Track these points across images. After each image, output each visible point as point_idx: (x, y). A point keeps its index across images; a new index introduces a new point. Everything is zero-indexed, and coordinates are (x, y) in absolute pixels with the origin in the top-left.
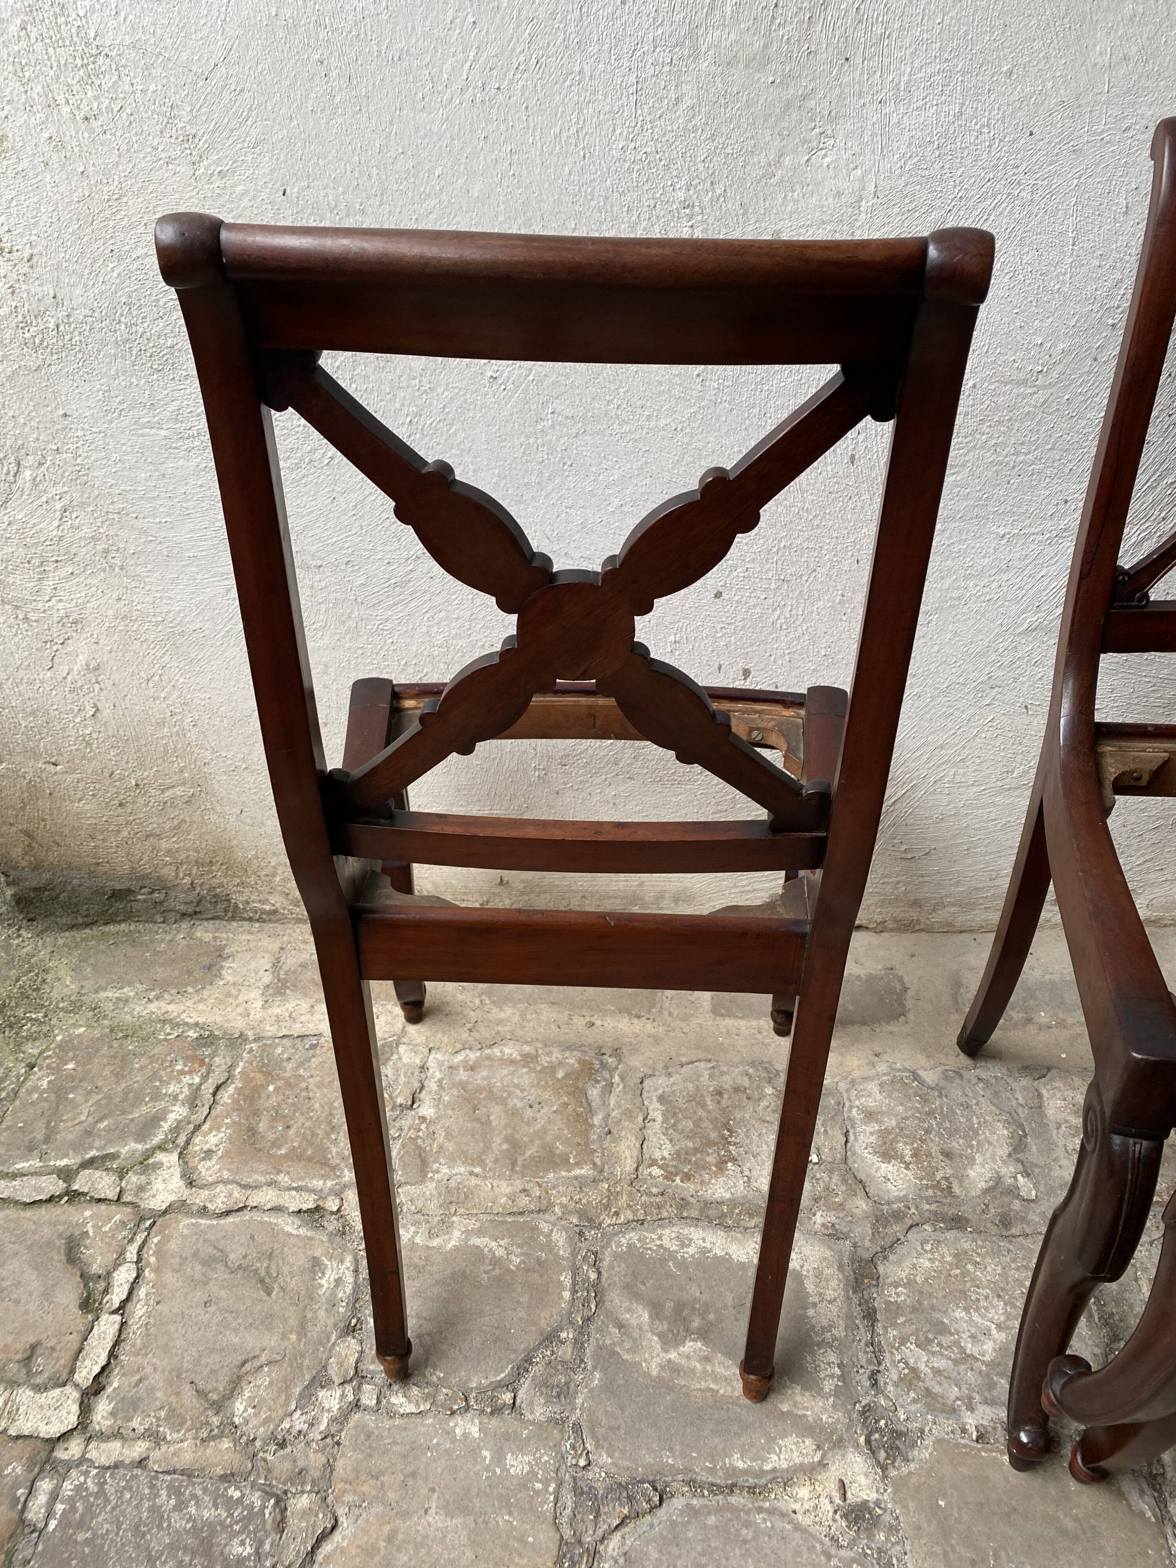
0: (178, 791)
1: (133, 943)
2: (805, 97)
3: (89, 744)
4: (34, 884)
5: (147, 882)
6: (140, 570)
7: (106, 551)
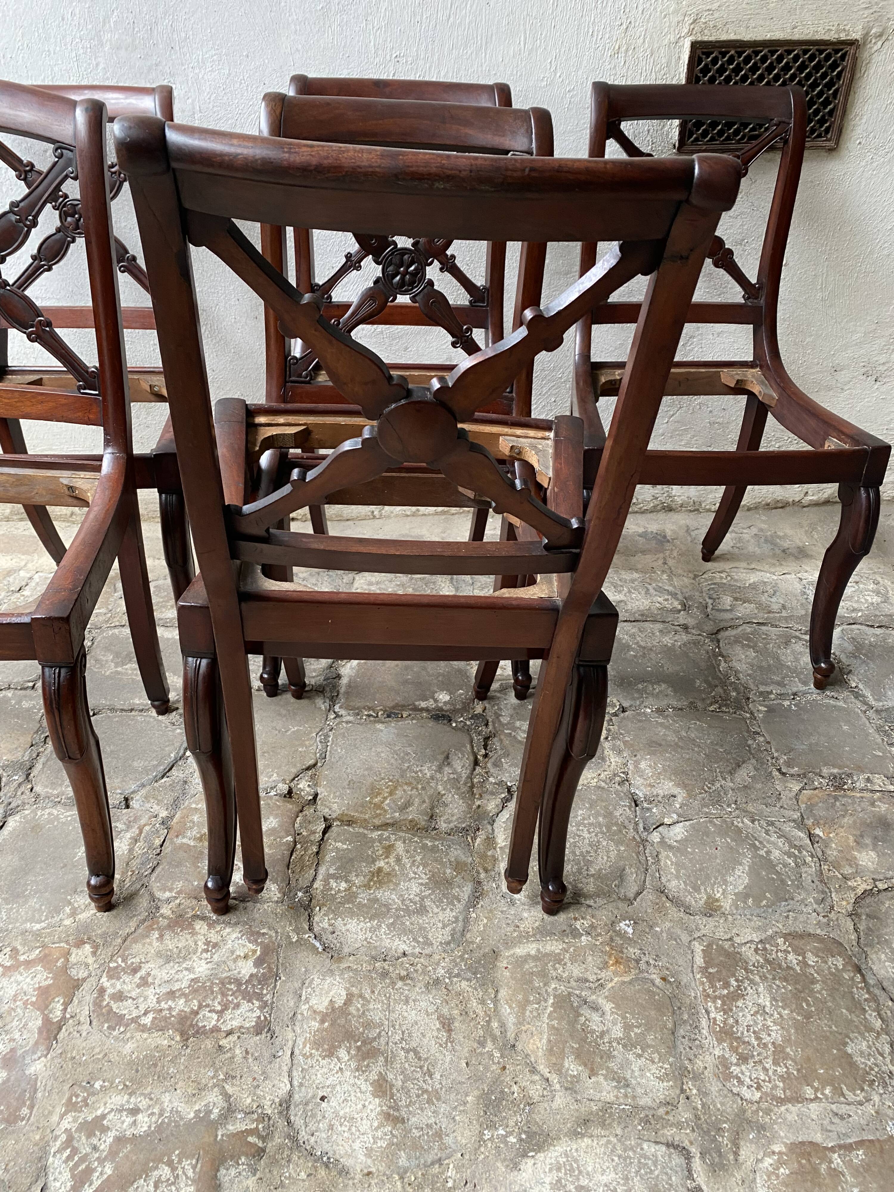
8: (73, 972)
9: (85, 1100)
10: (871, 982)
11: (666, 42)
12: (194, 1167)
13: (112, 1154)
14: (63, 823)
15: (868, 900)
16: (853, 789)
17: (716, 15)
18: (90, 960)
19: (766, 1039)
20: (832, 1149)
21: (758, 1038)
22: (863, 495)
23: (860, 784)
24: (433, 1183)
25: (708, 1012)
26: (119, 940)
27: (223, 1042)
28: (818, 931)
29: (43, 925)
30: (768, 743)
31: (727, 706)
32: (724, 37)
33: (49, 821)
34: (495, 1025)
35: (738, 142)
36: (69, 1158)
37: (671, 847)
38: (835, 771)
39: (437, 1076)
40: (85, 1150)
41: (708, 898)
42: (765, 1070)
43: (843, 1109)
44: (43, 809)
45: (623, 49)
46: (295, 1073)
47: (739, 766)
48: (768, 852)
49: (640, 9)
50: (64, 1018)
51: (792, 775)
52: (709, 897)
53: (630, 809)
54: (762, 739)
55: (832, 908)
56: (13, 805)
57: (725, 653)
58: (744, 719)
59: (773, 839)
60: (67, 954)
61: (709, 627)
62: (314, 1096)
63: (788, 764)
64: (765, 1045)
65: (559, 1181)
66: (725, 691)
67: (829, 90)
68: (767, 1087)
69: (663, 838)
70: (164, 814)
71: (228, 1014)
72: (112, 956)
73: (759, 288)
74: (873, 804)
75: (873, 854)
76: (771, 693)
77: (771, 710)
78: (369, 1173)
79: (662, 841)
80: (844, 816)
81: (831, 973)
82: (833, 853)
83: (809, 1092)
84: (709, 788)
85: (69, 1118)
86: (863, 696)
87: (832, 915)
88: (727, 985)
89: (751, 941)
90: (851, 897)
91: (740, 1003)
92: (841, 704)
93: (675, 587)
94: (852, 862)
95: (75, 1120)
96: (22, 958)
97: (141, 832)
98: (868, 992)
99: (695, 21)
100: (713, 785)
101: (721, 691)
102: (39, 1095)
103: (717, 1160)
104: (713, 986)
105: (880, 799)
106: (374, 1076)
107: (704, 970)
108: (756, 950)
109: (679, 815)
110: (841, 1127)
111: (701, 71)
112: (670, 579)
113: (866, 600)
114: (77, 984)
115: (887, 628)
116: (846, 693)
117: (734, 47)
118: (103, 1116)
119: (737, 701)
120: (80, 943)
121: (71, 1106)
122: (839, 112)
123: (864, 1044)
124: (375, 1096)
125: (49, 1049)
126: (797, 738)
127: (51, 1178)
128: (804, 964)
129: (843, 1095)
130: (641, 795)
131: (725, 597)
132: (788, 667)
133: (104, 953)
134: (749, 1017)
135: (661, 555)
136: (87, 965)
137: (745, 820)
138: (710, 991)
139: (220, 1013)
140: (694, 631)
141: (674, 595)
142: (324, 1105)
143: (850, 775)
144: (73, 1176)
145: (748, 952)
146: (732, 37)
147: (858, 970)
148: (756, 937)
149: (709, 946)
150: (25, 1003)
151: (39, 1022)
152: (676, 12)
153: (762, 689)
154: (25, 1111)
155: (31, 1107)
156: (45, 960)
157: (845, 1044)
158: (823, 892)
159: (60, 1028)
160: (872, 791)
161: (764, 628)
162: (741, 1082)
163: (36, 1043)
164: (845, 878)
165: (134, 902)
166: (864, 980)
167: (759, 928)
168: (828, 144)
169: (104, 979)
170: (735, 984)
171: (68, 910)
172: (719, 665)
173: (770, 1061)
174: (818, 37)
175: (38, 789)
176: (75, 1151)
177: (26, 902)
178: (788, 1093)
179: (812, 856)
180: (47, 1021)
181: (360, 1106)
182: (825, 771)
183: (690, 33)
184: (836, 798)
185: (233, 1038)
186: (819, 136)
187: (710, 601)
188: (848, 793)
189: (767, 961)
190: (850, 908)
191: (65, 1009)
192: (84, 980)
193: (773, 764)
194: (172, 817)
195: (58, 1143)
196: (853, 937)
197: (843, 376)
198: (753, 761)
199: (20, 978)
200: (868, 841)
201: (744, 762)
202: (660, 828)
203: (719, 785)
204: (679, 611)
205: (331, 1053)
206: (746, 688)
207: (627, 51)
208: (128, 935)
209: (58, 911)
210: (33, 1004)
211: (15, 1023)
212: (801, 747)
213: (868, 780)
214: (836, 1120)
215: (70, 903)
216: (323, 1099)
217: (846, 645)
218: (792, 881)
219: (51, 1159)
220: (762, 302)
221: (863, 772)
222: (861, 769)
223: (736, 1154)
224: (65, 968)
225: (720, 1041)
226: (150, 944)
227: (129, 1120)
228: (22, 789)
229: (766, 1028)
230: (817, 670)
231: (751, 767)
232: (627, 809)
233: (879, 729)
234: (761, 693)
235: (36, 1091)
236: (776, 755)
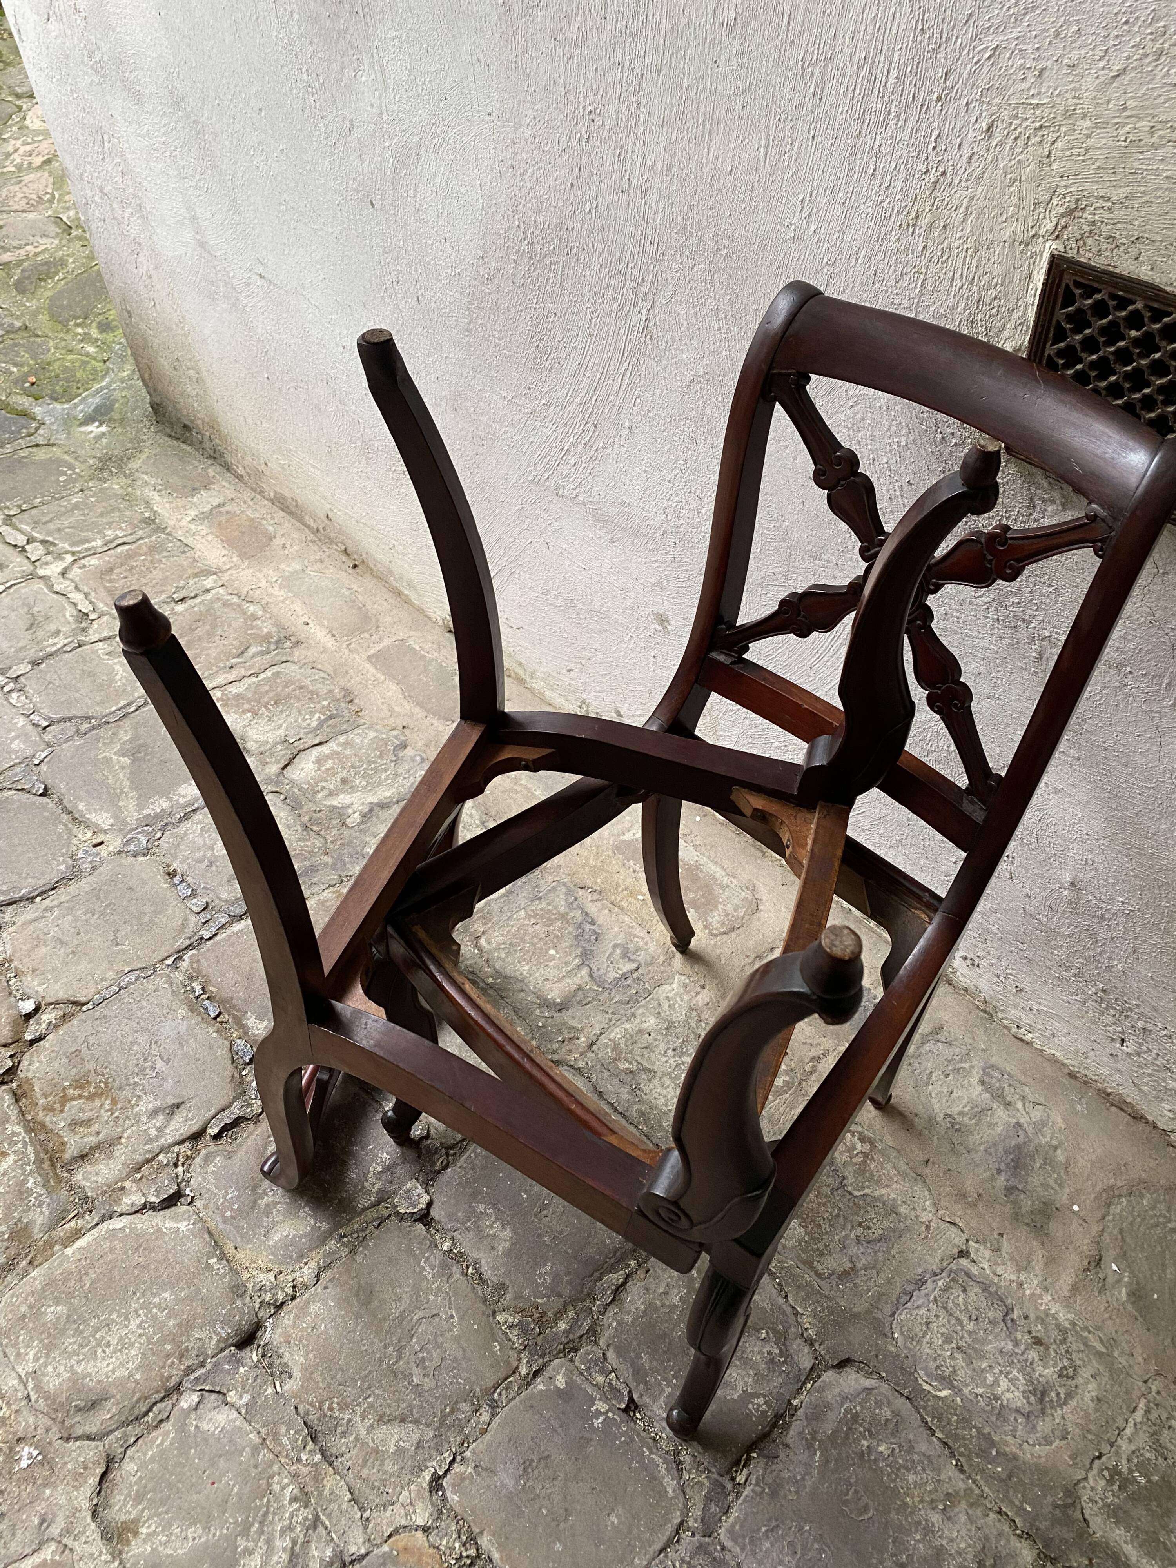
5: (194, 425)
11: (1007, 234)
17: (1119, 214)
30: (483, 1431)
31: (525, 1332)
32: (1126, 267)
38: (498, 1554)
41: (133, 1522)
45: (925, 221)
47: (403, 1420)
49: (966, 151)
51: (442, 1500)
52: (136, 1521)
53: (218, 1341)
54: (485, 1418)
58: (514, 1371)
59: (278, 1543)
63: (462, 1482)
76: (609, 1373)
77: (567, 1394)
84: (331, 1409)
86: (725, 1509)
92: (671, 1485)
99: (1070, 212)
100: (341, 1409)
101: (556, 1307)
111: (1069, 318)
113: (996, 1383)
116: (708, 1478)
117: (1145, 298)
119: (554, 1338)
146: (1144, 273)
152: (1036, 180)
153: (611, 1355)
172: (613, 1271)
182: (487, 1540)
183: (1055, 235)
193: (445, 1461)
201: (417, 1422)
203: (347, 1417)
206: (595, 1333)
207: (931, 226)
231: (416, 1437)
232: (215, 1338)
234: (598, 1361)
236: (468, 1454)
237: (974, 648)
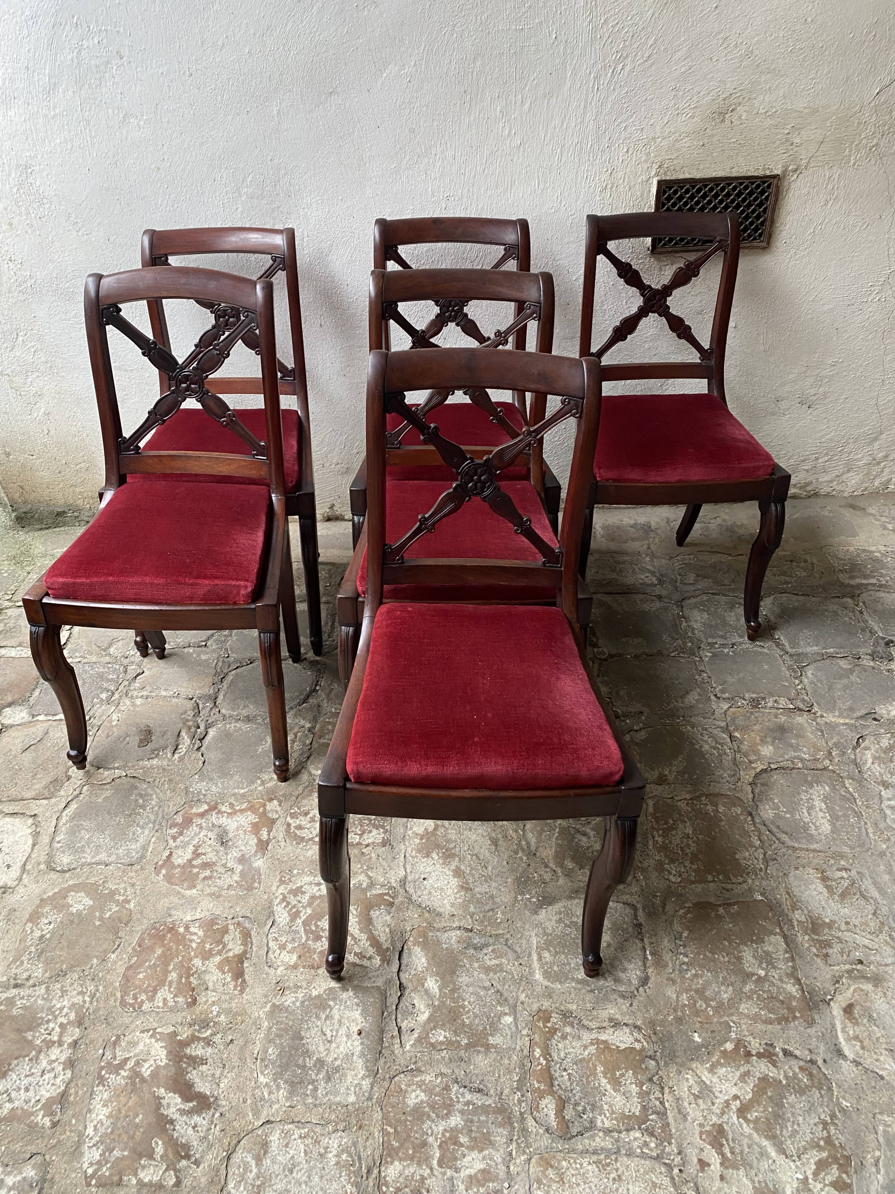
0: (82, 465)
1: (67, 534)
2: (278, 207)
3: (46, 446)
4: (24, 510)
5: (71, 508)
6: (64, 374)
7: (51, 367)
8: (270, 815)
9: (289, 879)
10: (758, 821)
11: (640, 180)
12: (356, 910)
13: (310, 904)
14: (246, 732)
15: (764, 775)
16: (765, 707)
17: (675, 162)
18: (279, 809)
19: (687, 851)
20: (720, 906)
21: (682, 850)
22: (774, 508)
23: (770, 704)
24: (489, 920)
25: (653, 837)
26: (294, 798)
27: (364, 850)
28: (728, 793)
29: (246, 790)
30: (710, 677)
31: (683, 652)
32: (681, 176)
33: (236, 731)
34: (524, 843)
35: (695, 245)
36: (285, 907)
37: (637, 744)
38: (754, 696)
39: (490, 868)
40: (294, 902)
41: (659, 774)
42: (685, 867)
43: (729, 886)
44: (230, 723)
45: (609, 187)
46: (407, 866)
47: (688, 693)
48: (701, 747)
49: (621, 160)
50: (269, 839)
51: (724, 699)
54: (705, 675)
55: (739, 779)
56: (210, 721)
57: (686, 615)
58: (695, 662)
59: (705, 739)
60: (264, 805)
61: (676, 597)
62: (419, 878)
63: (722, 691)
64: (687, 854)
65: (561, 919)
66: (683, 642)
67: (760, 208)
68: (685, 876)
69: (631, 737)
70: (308, 725)
71: (365, 836)
72: (291, 807)
73: (710, 353)
74: (776, 717)
75: (771, 748)
76: (716, 643)
77: (714, 655)
78: (453, 915)
79: (632, 741)
80: (755, 725)
81: (733, 816)
82: (744, 747)
83: (710, 878)
84: (666, 707)
85: (282, 887)
86: (783, 645)
87: (739, 784)
88: (666, 823)
89: (685, 799)
90: (753, 773)
91: (674, 832)
92: (766, 650)
93: (654, 567)
94: (756, 752)
95: (286, 889)
96: (237, 808)
97: (296, 737)
98: (755, 826)
99: (660, 166)
100: (669, 705)
101: (681, 642)
102: (263, 877)
103: (652, 910)
104: (657, 823)
105: (781, 714)
106: (453, 867)
107: (653, 815)
108: (687, 804)
109: (644, 724)
110: (727, 895)
111: (666, 199)
112: (652, 561)
114: (273, 821)
115: (808, 595)
116: (770, 643)
117: (689, 183)
118: (302, 887)
119: (691, 649)
120: (271, 800)
121: (282, 882)
122: (768, 223)
123: (747, 853)
124: (454, 877)
125: (264, 854)
126: (730, 674)
127: (277, 917)
128: (717, 811)
129: (730, 879)
130: (619, 711)
131: (690, 574)
132: (731, 625)
133: (285, 805)
134: (678, 840)
135: (647, 542)
136: (277, 812)
137: (688, 727)
138: (656, 826)
139: (361, 835)
140: (666, 600)
141: (653, 573)
142: (425, 882)
143: (764, 698)
144: (290, 915)
145: (682, 805)
146: (687, 176)
147: (750, 814)
148: (688, 796)
149: (658, 801)
150: (245, 831)
151: (256, 841)
152: (646, 161)
153: (710, 640)
154: (256, 885)
155: (260, 883)
156: (252, 808)
157: (736, 853)
158: (735, 771)
159: (268, 844)
160: (777, 709)
161: (716, 597)
162: (670, 873)
163: (256, 851)
164: (751, 762)
165: (299, 776)
166: (753, 819)
167: (690, 792)
168: (761, 244)
169: (289, 819)
170: (671, 822)
171: (259, 782)
172: (681, 624)
173: (688, 862)
174: (749, 174)
175: (223, 711)
176: (288, 903)
177: (232, 778)
178: (697, 878)
179: (730, 749)
180: (260, 840)
181: (446, 882)
182: (747, 696)
183: (657, 174)
184: (752, 713)
185: (370, 848)
186: (755, 239)
187: (679, 577)
188: (762, 710)
189: (693, 809)
190: (751, 780)
191: (269, 834)
192: (277, 819)
193: (712, 692)
194: (314, 727)
195: (278, 900)
196: (751, 796)
197: (783, 405)
198: (698, 690)
199: (238, 819)
200: (769, 740)
201: (691, 690)
202: (631, 733)
203: (673, 706)
204: (656, 585)
205: (428, 855)
206: (699, 640)
207: (612, 188)
208: (299, 795)
209: (253, 782)
210: (249, 831)
211: (240, 842)
212: (731, 680)
213: (776, 701)
214: (724, 892)
215: (259, 778)
216: (424, 879)
217: (776, 608)
218: (715, 764)
219: (275, 908)
220: (713, 362)
221: (773, 696)
222: (772, 695)
223: (664, 908)
224: (264, 813)
225: (659, 852)
226: (313, 800)
227: (317, 888)
228: (213, 711)
229: (688, 846)
230: (749, 627)
231: (696, 693)
233: (789, 668)
234: (709, 644)
235: (260, 875)
236: (714, 685)
237: (646, 338)
